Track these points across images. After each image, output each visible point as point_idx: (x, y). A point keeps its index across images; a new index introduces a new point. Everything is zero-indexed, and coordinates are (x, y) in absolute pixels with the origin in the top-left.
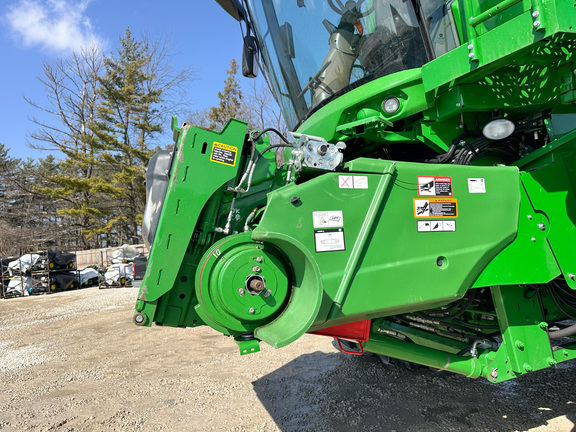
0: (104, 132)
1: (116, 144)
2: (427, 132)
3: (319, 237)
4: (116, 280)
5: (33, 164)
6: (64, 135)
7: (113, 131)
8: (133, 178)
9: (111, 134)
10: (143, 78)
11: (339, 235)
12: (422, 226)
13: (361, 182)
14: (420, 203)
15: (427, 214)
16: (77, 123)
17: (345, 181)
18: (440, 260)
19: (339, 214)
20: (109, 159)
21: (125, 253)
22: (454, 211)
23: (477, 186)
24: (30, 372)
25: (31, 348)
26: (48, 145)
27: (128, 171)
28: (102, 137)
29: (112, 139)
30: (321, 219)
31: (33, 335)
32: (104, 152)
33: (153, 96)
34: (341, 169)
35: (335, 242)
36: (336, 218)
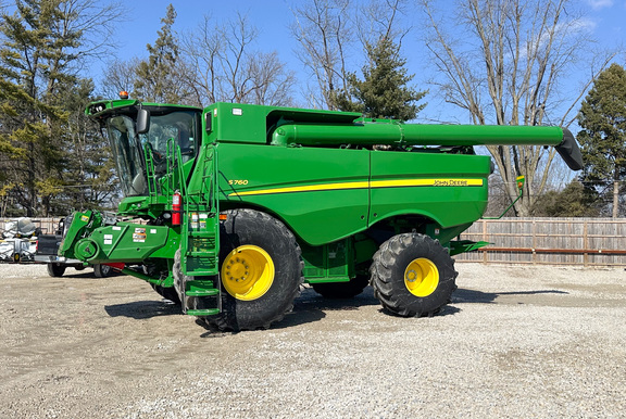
0: (8, 80)
2: (150, 214)
3: (105, 240)
4: (9, 254)
7: (18, 78)
8: (35, 137)
9: (15, 82)
10: (60, 17)
12: (135, 240)
13: (119, 228)
14: (135, 234)
15: (137, 237)
17: (114, 228)
18: (138, 249)
19: (112, 236)
21: (19, 226)
22: (145, 237)
23: (153, 231)
27: (32, 129)
30: (106, 236)
33: (70, 39)
34: (115, 225)
35: (110, 242)
36: (110, 237)
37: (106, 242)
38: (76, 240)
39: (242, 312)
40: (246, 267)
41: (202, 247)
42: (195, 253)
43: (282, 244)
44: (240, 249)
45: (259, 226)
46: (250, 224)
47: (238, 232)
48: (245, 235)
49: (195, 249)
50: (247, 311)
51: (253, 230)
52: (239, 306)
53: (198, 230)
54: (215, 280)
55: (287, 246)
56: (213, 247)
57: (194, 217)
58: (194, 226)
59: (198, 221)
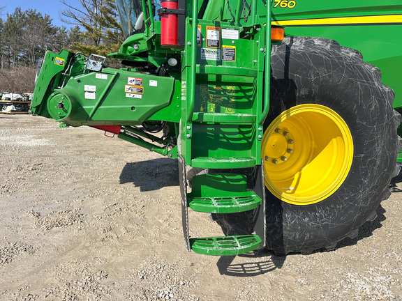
0: (109, 15)
1: (116, 25)
2: (151, 59)
3: (86, 94)
5: (66, 31)
6: (83, 14)
7: (115, 14)
9: (113, 16)
11: (94, 94)
12: (127, 95)
13: (105, 77)
14: (128, 87)
15: (130, 91)
16: (92, 6)
17: (98, 76)
18: (133, 108)
19: (95, 87)
20: (110, 33)
22: (142, 91)
23: (153, 83)
24: (38, 148)
25: (44, 140)
26: (72, 20)
28: (108, 19)
29: (114, 20)
30: (87, 88)
31: (47, 134)
32: (108, 29)
34: (100, 72)
35: (92, 96)
36: (93, 88)
37: (88, 96)
38: (49, 91)
39: (294, 228)
40: (289, 141)
41: (227, 104)
42: (211, 115)
43: (374, 104)
44: (296, 110)
45: (335, 65)
46: (318, 60)
47: (296, 76)
48: (307, 84)
49: (211, 106)
50: (303, 225)
51: (323, 73)
52: (287, 216)
53: (219, 63)
54: (252, 176)
55: (382, 106)
56: (249, 105)
57: (212, 35)
58: (211, 56)
59: (219, 43)
